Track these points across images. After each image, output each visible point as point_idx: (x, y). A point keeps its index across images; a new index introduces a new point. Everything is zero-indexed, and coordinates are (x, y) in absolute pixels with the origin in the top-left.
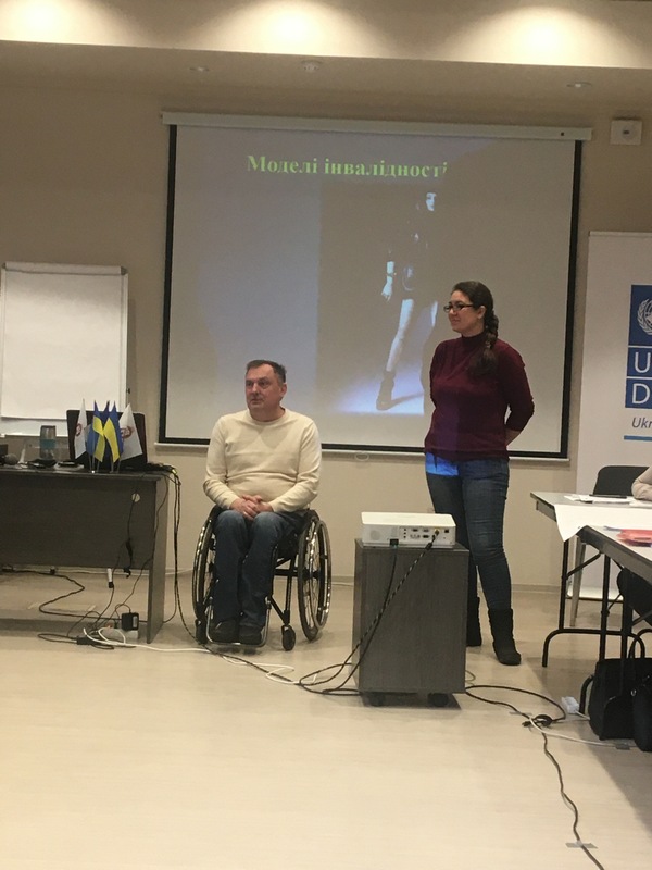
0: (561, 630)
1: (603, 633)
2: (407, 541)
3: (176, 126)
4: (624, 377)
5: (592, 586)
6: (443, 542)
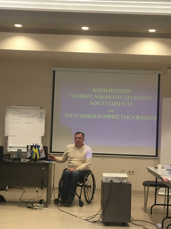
0: (155, 204)
2: (115, 181)
3: (55, 71)
6: (124, 181)
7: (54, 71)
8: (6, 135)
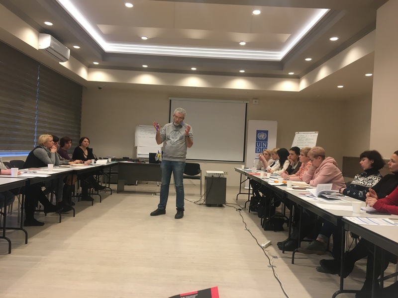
0: (240, 193)
1: (249, 194)
2: (215, 176)
4: (255, 147)
5: (247, 187)
6: (222, 176)
7: (171, 100)
8: (136, 146)
